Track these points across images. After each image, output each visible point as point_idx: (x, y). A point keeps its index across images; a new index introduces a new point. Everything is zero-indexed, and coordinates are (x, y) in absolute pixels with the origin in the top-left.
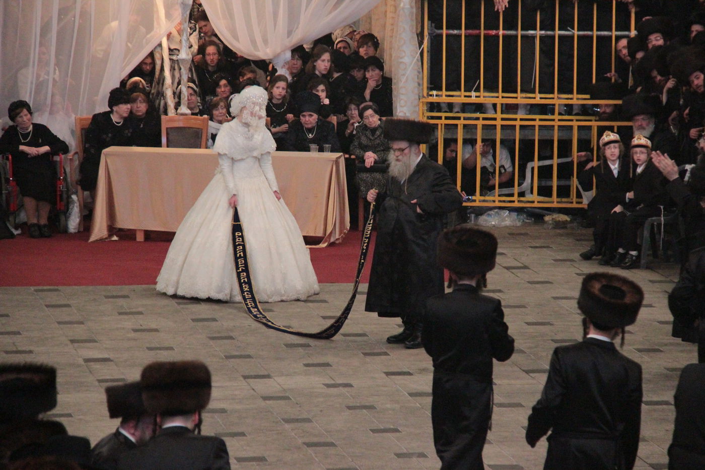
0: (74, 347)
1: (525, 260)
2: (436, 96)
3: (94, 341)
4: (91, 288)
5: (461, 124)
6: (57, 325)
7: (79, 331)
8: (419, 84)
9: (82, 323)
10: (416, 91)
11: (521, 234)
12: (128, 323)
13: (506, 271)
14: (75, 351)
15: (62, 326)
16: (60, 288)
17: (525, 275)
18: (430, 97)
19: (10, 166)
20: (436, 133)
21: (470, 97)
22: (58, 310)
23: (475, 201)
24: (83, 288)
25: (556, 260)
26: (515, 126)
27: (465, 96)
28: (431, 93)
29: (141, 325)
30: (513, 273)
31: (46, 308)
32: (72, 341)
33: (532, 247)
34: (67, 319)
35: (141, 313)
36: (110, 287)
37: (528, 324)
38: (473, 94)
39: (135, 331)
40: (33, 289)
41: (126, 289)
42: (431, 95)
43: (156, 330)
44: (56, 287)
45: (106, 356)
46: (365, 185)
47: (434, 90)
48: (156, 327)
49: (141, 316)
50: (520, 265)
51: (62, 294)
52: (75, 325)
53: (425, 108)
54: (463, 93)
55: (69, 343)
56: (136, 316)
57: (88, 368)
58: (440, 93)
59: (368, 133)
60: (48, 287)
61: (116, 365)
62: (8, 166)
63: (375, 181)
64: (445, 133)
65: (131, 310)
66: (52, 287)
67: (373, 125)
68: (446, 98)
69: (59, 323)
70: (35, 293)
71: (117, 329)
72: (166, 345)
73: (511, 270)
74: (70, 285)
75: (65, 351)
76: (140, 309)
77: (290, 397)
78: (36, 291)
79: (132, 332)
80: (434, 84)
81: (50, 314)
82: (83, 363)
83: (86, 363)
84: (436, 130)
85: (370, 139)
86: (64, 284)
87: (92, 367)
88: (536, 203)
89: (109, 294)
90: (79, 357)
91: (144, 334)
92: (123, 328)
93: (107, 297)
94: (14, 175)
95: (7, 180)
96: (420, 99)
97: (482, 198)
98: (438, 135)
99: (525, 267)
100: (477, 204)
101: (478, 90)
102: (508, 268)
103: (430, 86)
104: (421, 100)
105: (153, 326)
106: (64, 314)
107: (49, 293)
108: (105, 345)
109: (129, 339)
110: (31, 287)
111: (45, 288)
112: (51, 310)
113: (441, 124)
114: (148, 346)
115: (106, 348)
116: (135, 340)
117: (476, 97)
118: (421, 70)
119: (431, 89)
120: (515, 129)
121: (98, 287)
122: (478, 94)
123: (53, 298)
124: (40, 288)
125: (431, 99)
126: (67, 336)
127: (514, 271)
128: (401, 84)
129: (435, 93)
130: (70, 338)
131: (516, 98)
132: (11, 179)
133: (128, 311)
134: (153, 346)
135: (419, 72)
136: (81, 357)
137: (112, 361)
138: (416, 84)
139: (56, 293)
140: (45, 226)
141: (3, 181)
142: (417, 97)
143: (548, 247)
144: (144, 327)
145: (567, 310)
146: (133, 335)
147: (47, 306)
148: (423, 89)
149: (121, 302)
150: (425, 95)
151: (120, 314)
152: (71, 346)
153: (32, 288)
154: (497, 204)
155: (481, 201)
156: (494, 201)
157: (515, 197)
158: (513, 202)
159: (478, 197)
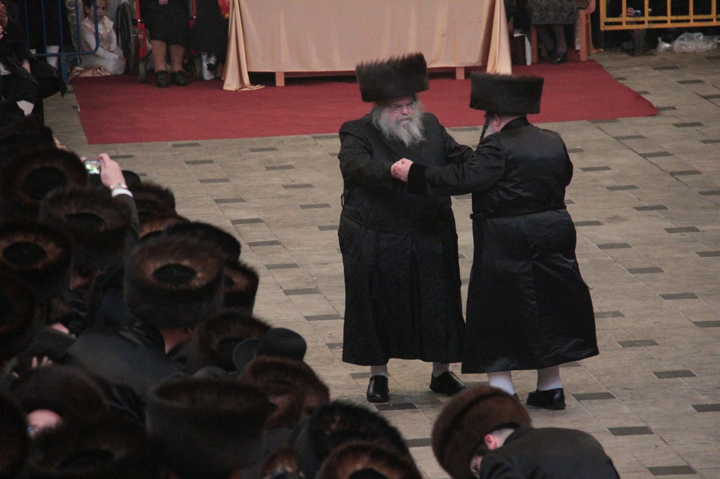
0: (219, 207)
3: (241, 200)
4: (233, 141)
6: (199, 183)
7: (224, 190)
9: (226, 180)
12: (277, 179)
13: (704, 100)
14: (222, 212)
15: (205, 185)
16: (200, 142)
19: (137, 8)
22: (200, 166)
23: (665, 22)
24: (226, 141)
29: (292, 181)
30: (713, 103)
31: (186, 165)
32: (217, 201)
34: (211, 176)
35: (291, 167)
36: (255, 139)
39: (286, 187)
40: (170, 145)
41: (273, 141)
43: (309, 186)
44: (196, 142)
45: (256, 216)
46: (538, 9)
48: (309, 182)
49: (292, 171)
51: (203, 148)
52: (220, 183)
55: (214, 203)
56: (286, 171)
57: (237, 231)
60: (188, 142)
61: (267, 225)
62: (135, 7)
63: (551, 5)
65: (282, 164)
66: (191, 142)
69: (201, 181)
70: (174, 149)
71: (266, 186)
72: (322, 201)
73: (710, 100)
74: (210, 138)
75: (210, 212)
76: (290, 163)
77: (464, 255)
78: (175, 146)
79: (283, 188)
81: (191, 171)
82: (231, 225)
83: (234, 225)
86: (206, 138)
87: (241, 229)
89: (255, 147)
90: (226, 219)
91: (296, 190)
92: (274, 185)
93: (253, 150)
94: (142, 16)
95: (135, 22)
97: (674, 18)
100: (669, 25)
102: (706, 98)
105: (306, 181)
106: (206, 172)
107: (188, 148)
108: (253, 205)
109: (280, 197)
110: (168, 142)
111: (184, 142)
112: (193, 167)
114: (302, 203)
115: (255, 208)
116: (288, 197)
121: (243, 139)
123: (193, 153)
124: (179, 142)
126: (212, 196)
127: (713, 100)
130: (216, 198)
132: (139, 20)
133: (277, 165)
134: (307, 203)
136: (228, 219)
137: (263, 221)
139: (195, 148)
140: (180, 73)
141: (130, 23)
144: (296, 183)
146: (283, 192)
147: (187, 163)
149: (269, 155)
151: (268, 169)
152: (216, 206)
153: (170, 143)
154: (692, 24)
155: (672, 21)
156: (688, 21)
157: (714, 15)
158: (711, 20)
159: (669, 17)
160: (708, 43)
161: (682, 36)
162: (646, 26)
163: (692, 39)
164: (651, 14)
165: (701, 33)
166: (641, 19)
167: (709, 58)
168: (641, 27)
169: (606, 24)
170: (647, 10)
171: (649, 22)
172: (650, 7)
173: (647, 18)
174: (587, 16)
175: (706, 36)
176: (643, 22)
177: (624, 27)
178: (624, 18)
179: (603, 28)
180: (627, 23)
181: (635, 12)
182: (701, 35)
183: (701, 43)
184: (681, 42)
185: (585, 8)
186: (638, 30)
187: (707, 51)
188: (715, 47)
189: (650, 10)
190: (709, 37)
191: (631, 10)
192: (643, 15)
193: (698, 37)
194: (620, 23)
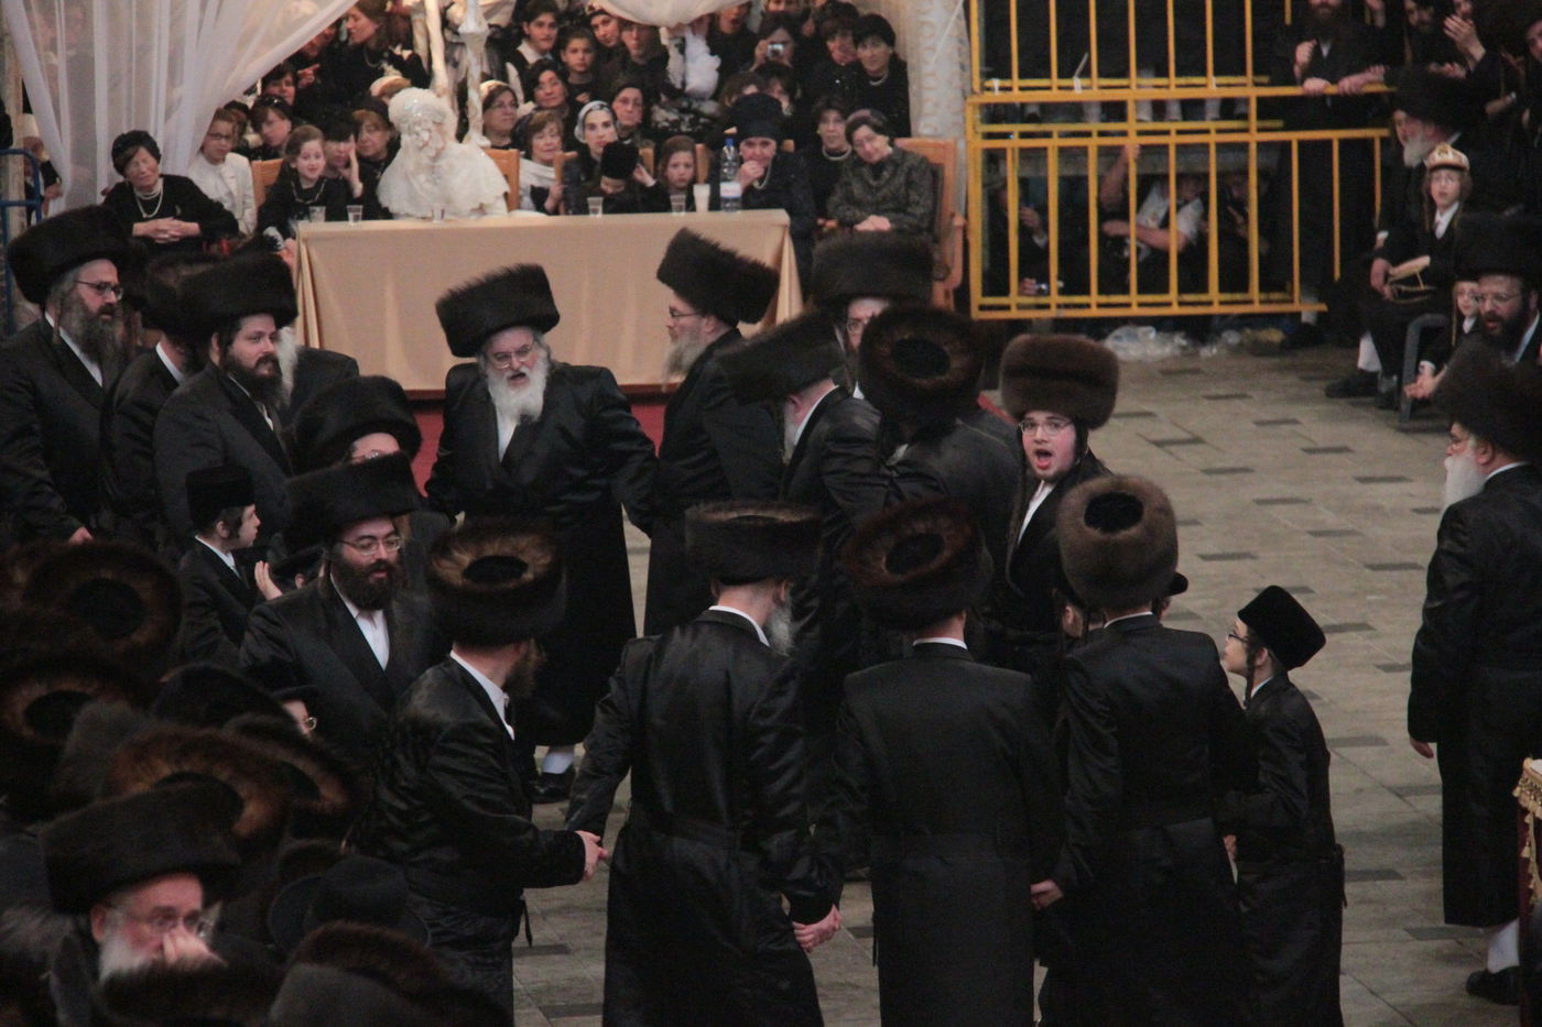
1: (1196, 425)
2: (1002, 89)
5: (1053, 147)
8: (963, 67)
10: (957, 82)
11: (1183, 372)
13: (1154, 448)
17: (1193, 457)
18: (987, 94)
20: (1001, 169)
21: (1070, 88)
23: (1088, 306)
25: (1260, 423)
26: (1165, 147)
27: (1060, 88)
28: (988, 84)
30: (1171, 453)
33: (1209, 398)
37: (1205, 558)
38: (1077, 82)
42: (989, 89)
47: (995, 77)
50: (1183, 435)
53: (978, 116)
54: (1055, 81)
58: (1007, 83)
59: (865, 171)
64: (1022, 165)
67: (876, 158)
68: (1020, 93)
73: (1167, 448)
80: (995, 64)
84: (1001, 162)
85: (870, 187)
88: (1216, 304)
96: (965, 98)
97: (1104, 299)
98: (1006, 171)
99: (1196, 440)
100: (1094, 312)
101: (1086, 73)
102: (1159, 444)
103: (985, 69)
104: (970, 100)
113: (1013, 150)
117: (1083, 88)
118: (965, 38)
119: (987, 75)
120: (1167, 154)
122: (1086, 82)
125: (989, 98)
127: (1173, 449)
128: (927, 69)
129: (996, 83)
131: (1167, 87)
135: (961, 41)
138: (957, 68)
142: (959, 94)
143: (1242, 396)
145: (1286, 526)
148: (971, 79)
150: (977, 87)
154: (1135, 311)
155: (1100, 306)
156: (1128, 305)
157: (1173, 295)
158: (1168, 304)
159: (1094, 297)
160: (1164, 344)
161: (1117, 332)
162: (1053, 313)
163: (1135, 337)
164: (1062, 292)
165: (1150, 328)
166: (1043, 300)
167: (1167, 373)
168: (1044, 314)
169: (982, 308)
170: (1055, 284)
171: (1059, 306)
172: (1060, 278)
173: (1055, 298)
174: (947, 294)
175: (1161, 334)
176: (1047, 307)
177: (1014, 314)
178: (1014, 298)
179: (976, 314)
180: (1020, 307)
181: (1037, 287)
182: (1151, 332)
183: (1152, 346)
184: (1116, 343)
185: (942, 280)
186: (1039, 320)
187: (1163, 361)
188: (1177, 352)
189: (1061, 284)
190: (1167, 335)
191: (1031, 283)
192: (1048, 293)
193: (1145, 334)
194: (1007, 308)
